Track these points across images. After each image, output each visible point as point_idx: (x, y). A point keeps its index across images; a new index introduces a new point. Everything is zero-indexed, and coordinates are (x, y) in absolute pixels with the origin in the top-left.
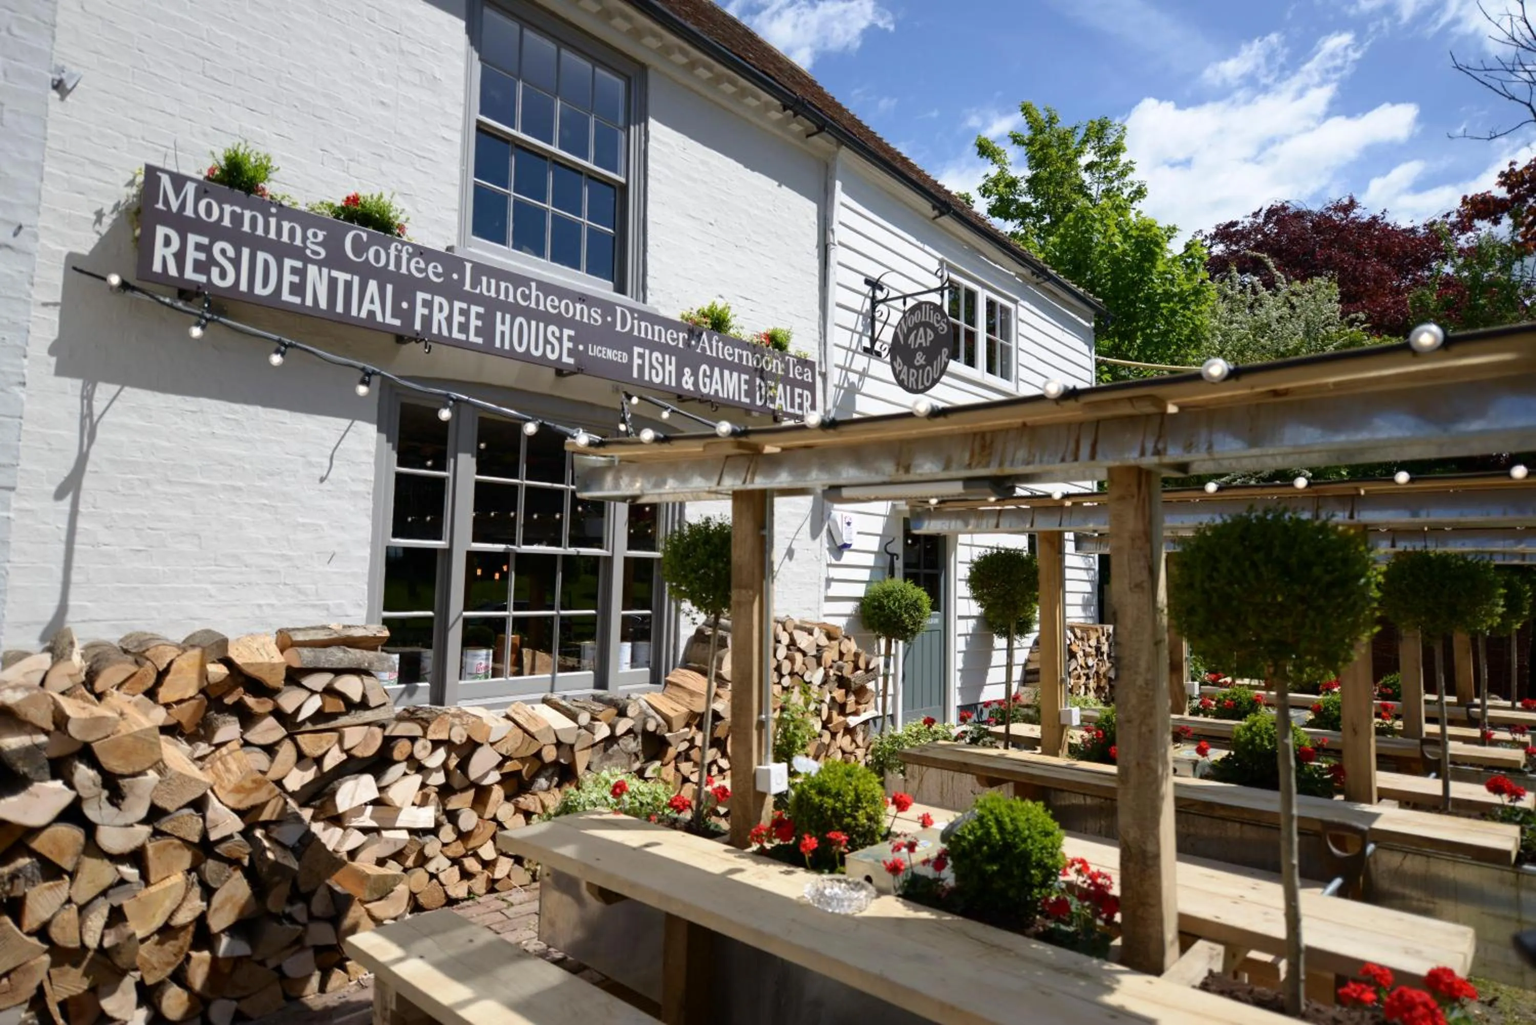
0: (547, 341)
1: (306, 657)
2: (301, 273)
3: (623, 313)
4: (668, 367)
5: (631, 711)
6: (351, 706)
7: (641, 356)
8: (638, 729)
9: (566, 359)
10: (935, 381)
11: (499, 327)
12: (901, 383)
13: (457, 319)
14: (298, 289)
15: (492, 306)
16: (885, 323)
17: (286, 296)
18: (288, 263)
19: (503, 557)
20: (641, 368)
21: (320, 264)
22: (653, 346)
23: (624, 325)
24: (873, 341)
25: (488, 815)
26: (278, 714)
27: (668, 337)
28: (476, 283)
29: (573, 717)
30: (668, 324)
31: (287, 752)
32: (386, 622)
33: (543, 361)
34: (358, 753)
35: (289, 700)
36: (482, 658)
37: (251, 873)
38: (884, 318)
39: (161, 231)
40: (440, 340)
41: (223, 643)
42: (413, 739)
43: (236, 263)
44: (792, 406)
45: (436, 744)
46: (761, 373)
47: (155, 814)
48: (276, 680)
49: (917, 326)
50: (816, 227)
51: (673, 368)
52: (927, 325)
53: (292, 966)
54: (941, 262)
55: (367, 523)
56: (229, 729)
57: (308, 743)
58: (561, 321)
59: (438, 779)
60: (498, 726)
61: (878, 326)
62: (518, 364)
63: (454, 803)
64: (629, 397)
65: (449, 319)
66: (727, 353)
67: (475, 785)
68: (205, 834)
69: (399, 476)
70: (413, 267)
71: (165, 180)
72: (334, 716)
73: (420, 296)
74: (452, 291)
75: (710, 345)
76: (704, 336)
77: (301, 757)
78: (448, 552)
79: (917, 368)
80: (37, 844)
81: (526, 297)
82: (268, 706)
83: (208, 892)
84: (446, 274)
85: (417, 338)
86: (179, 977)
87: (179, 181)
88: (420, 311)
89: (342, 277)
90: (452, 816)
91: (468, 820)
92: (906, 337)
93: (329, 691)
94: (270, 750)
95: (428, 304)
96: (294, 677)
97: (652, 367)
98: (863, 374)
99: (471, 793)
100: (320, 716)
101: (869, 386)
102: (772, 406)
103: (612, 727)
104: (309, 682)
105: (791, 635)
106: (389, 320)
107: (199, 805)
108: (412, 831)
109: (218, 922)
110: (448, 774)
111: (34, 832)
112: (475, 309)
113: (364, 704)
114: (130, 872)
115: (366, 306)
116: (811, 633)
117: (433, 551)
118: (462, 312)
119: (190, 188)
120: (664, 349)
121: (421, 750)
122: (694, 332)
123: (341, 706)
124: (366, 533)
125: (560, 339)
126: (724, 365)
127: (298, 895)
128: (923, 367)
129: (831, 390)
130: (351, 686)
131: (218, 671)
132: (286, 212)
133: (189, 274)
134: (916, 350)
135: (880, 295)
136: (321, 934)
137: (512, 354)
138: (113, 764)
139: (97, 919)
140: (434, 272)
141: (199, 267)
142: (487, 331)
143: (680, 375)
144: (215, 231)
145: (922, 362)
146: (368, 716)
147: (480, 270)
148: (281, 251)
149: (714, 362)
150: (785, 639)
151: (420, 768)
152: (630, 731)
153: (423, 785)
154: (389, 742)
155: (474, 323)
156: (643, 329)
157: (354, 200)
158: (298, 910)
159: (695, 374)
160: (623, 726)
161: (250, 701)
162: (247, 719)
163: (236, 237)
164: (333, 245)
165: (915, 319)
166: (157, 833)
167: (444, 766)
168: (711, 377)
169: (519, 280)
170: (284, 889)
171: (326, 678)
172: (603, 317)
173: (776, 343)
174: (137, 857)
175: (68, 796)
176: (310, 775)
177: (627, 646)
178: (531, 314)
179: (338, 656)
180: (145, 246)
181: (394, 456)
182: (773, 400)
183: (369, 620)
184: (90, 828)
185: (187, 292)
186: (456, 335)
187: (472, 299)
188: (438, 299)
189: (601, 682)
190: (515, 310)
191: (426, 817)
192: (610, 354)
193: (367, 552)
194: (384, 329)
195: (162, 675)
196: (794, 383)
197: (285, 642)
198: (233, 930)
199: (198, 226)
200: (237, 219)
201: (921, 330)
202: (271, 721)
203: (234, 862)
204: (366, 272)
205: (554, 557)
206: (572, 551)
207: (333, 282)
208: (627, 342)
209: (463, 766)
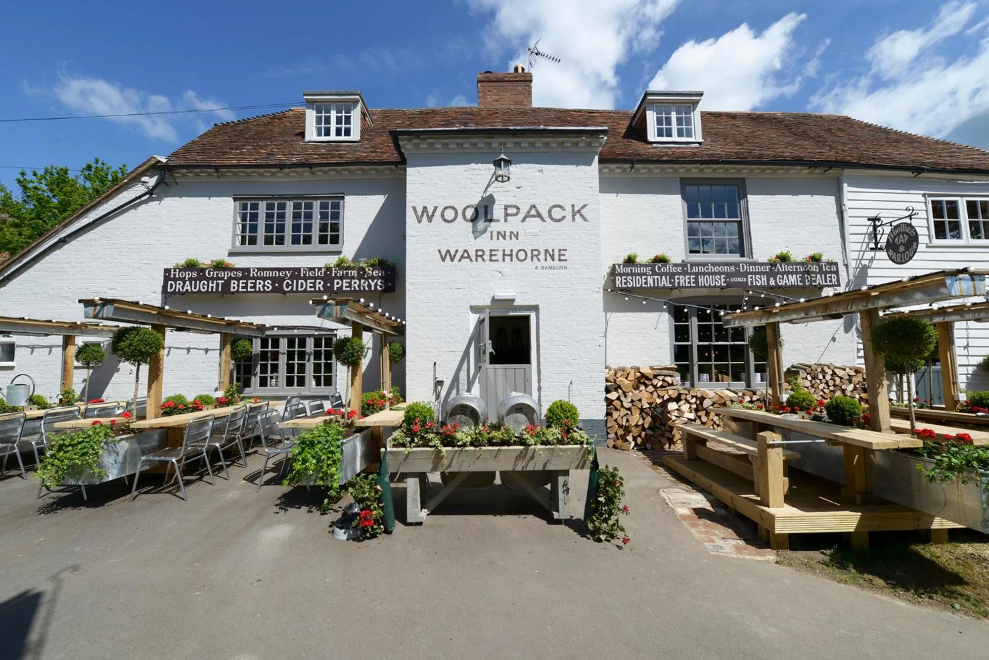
0: (716, 280)
1: (658, 372)
2: (646, 279)
3: (743, 266)
4: (763, 279)
5: (758, 393)
6: (669, 385)
7: (751, 278)
8: (762, 399)
9: (723, 284)
10: (911, 258)
11: (700, 280)
12: (893, 261)
13: (687, 280)
14: (646, 283)
15: (697, 275)
16: (882, 234)
17: (644, 286)
18: (643, 277)
19: (709, 346)
20: (752, 282)
21: (650, 275)
22: (755, 273)
23: (743, 269)
24: (876, 243)
25: (710, 418)
26: (652, 385)
27: (762, 269)
28: (691, 269)
29: (736, 393)
30: (761, 264)
31: (655, 394)
32: (677, 365)
33: (715, 286)
34: (672, 396)
35: (655, 382)
36: (705, 376)
37: (651, 417)
38: (881, 232)
39: (617, 277)
40: (683, 287)
41: (639, 368)
42: (686, 395)
43: (632, 280)
44: (826, 281)
45: (693, 397)
46: (808, 273)
47: (632, 401)
48: (651, 377)
49: (898, 234)
50: (835, 206)
51: (765, 279)
52: (903, 233)
53: (663, 440)
54: (924, 195)
55: (668, 339)
56: (642, 388)
57: (661, 393)
58: (720, 273)
59: (694, 406)
60: (711, 394)
61: (879, 236)
62: (707, 289)
63: (699, 414)
64: (748, 292)
65: (685, 281)
66: (789, 268)
67: (705, 409)
68: (642, 406)
69: (675, 325)
70: (673, 270)
71: (617, 266)
72: (665, 387)
73: (676, 277)
74: (684, 273)
75: (782, 268)
76: (778, 265)
77: (659, 396)
78: (691, 346)
79: (901, 253)
80: (614, 403)
81: (707, 269)
82: (650, 383)
83: (644, 419)
84: (683, 269)
85: (676, 288)
86: (640, 436)
87: (619, 265)
88: (677, 281)
89: (656, 277)
90: (700, 417)
91: (704, 419)
92: (894, 240)
93: (663, 380)
94: (652, 393)
95: (678, 279)
96: (655, 376)
97: (756, 280)
98: (872, 260)
99: (704, 412)
100: (662, 386)
101: (875, 264)
102: (814, 284)
103: (751, 398)
104: (658, 378)
105: (833, 371)
106: (669, 285)
107: (640, 400)
108: (689, 419)
109: (646, 426)
110: (697, 405)
111: (613, 401)
112: (692, 277)
113: (672, 384)
114: (629, 413)
115: (663, 283)
116: (844, 370)
117: (687, 345)
118: (688, 278)
119: (621, 266)
120: (761, 273)
121: (689, 397)
122: (773, 264)
123: (667, 384)
124: (668, 341)
125: (720, 279)
126: (788, 273)
127: (661, 424)
128: (904, 252)
129: (851, 270)
130: (669, 379)
131: (639, 375)
132: (642, 265)
133: (623, 286)
134: (899, 246)
135: (878, 223)
136: (667, 434)
137: (705, 286)
138: (625, 390)
139: (625, 420)
140: (679, 269)
141: (625, 283)
142: (696, 282)
143: (768, 280)
144: (627, 274)
145: (903, 250)
146: (674, 387)
147: (693, 264)
148: (641, 275)
149: (783, 274)
150: (830, 372)
151: (689, 403)
152: (758, 400)
153: (690, 408)
154: (680, 395)
155: (692, 280)
156: (752, 269)
157: (657, 257)
158: (662, 427)
159: (775, 279)
160: (755, 398)
161: (646, 381)
162: (646, 386)
163: (632, 274)
164: (653, 270)
165: (897, 231)
166: (633, 405)
167: (696, 403)
168: (783, 279)
169: (704, 264)
170: (659, 422)
171: (663, 377)
172: (735, 268)
173: (815, 259)
174: (629, 409)
175: (617, 395)
176: (661, 401)
177: (759, 375)
178: (709, 274)
179: (665, 372)
180: (614, 281)
181: (673, 320)
182: (815, 281)
183: (671, 364)
184: (622, 402)
185: (622, 289)
186: (687, 285)
187: (691, 274)
188: (681, 277)
189: (748, 385)
190: (704, 274)
191: (692, 416)
192: (739, 280)
193: (669, 346)
194: (668, 288)
195: (628, 374)
196: (826, 273)
197: (652, 368)
198: (649, 428)
199: (624, 274)
200: (631, 270)
201: (901, 236)
202: (651, 387)
203: (648, 414)
204: (661, 274)
205: (727, 345)
206: (732, 343)
207: (654, 279)
208: (745, 274)
209: (701, 403)
